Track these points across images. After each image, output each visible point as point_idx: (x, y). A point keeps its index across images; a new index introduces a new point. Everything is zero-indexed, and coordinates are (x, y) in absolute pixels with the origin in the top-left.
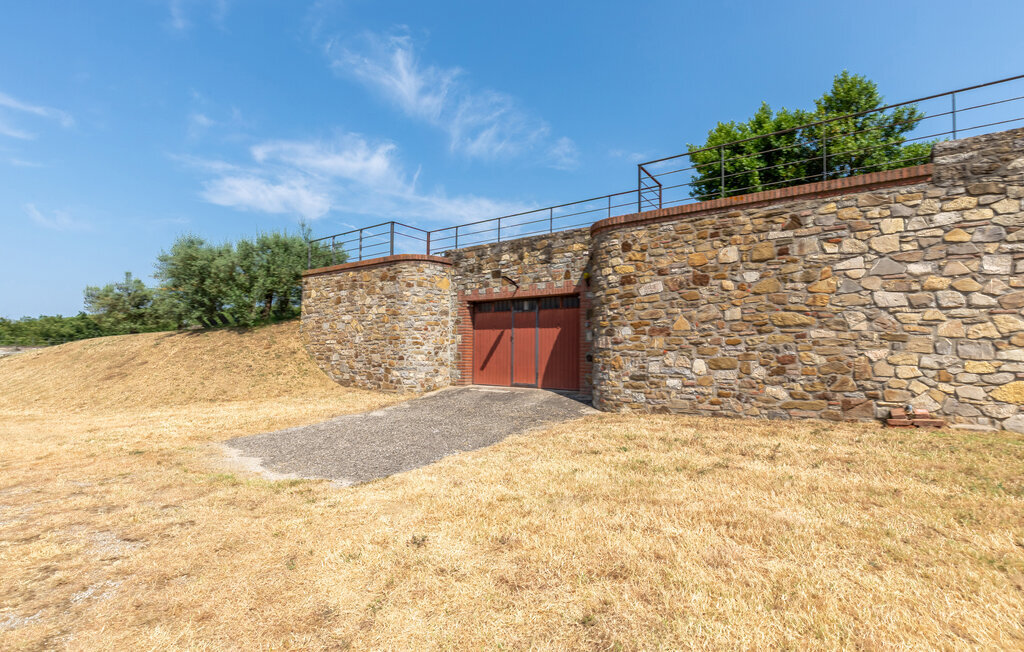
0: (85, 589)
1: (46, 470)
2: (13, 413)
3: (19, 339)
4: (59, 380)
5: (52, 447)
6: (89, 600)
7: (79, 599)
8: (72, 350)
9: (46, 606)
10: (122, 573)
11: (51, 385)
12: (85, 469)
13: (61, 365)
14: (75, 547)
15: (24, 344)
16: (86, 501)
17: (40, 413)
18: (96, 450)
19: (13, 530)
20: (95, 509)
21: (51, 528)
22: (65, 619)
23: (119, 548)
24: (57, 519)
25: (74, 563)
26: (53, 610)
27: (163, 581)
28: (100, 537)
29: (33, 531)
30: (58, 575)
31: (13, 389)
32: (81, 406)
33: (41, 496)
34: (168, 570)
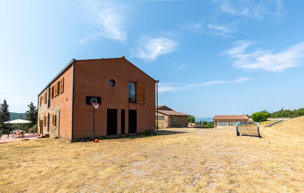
0: (277, 174)
1: (284, 150)
2: (285, 135)
3: (293, 116)
4: (297, 127)
5: (289, 144)
6: (276, 176)
7: (275, 175)
8: (302, 119)
9: (268, 173)
10: (286, 175)
11: (295, 128)
12: (293, 151)
13: (298, 123)
14: (280, 166)
15: (294, 117)
16: (288, 158)
17: (291, 136)
18: (299, 147)
19: (271, 159)
20: (289, 160)
21: (277, 161)
22: (270, 177)
23: (289, 170)
24: (280, 160)
25: (278, 169)
26: (269, 174)
27: (293, 180)
28: (286, 166)
29: (274, 160)
30: (274, 170)
31: (286, 129)
32: (301, 135)
33: (280, 154)
34: (296, 179)
